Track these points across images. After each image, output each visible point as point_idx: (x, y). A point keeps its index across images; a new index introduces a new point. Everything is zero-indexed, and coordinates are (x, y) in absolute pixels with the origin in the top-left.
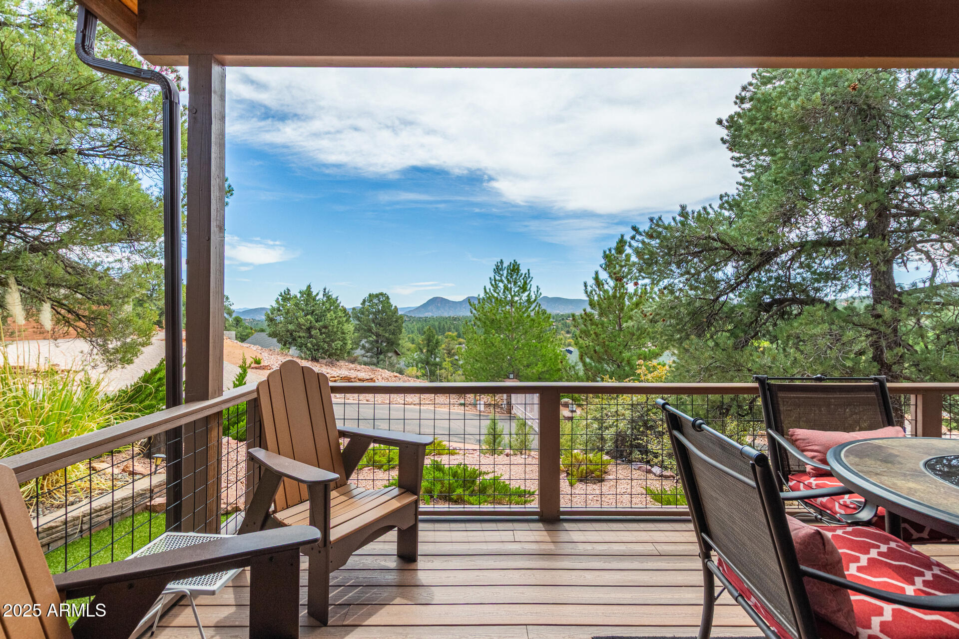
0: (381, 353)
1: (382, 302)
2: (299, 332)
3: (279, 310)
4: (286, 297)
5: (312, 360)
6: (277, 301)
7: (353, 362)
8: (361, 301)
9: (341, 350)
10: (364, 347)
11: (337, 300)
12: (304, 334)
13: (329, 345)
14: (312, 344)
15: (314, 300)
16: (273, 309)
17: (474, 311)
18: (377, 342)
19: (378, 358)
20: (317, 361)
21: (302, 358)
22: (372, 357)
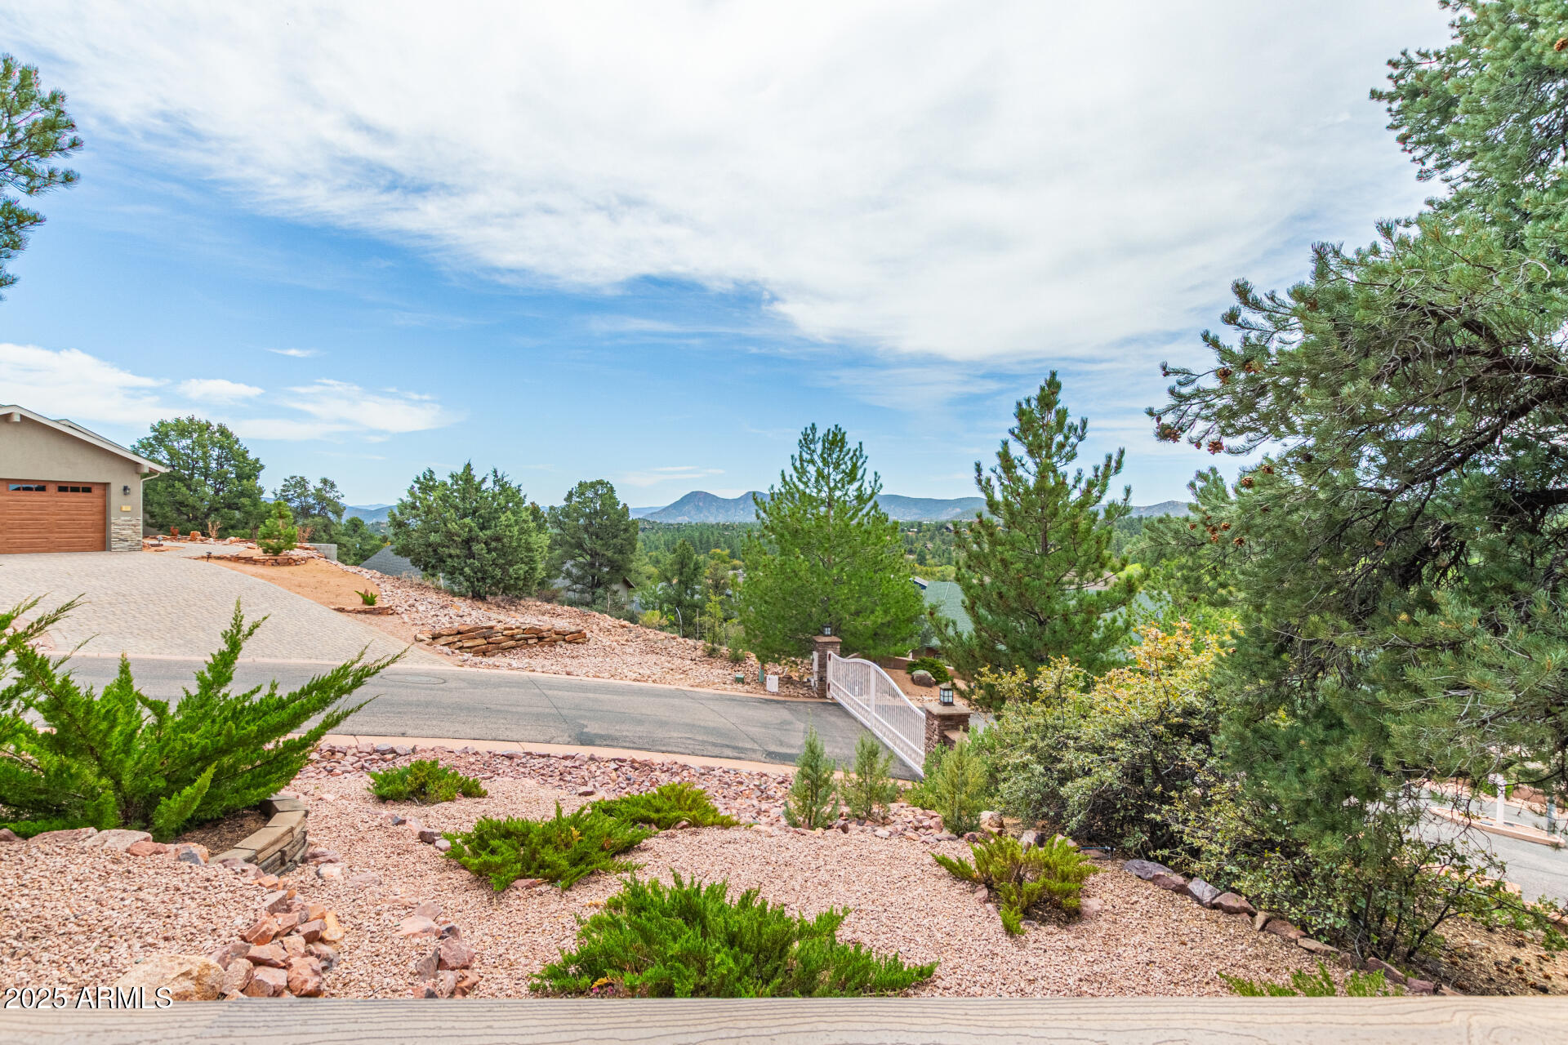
0: (599, 585)
1: (601, 496)
2: (448, 547)
3: (414, 507)
4: (427, 484)
5: (473, 597)
6: (411, 493)
7: (549, 601)
8: (565, 495)
9: (525, 579)
10: (569, 574)
11: (520, 490)
12: (458, 552)
13: (505, 572)
14: (472, 569)
15: (478, 489)
16: (403, 507)
17: (763, 515)
18: (592, 565)
19: (593, 593)
20: (483, 599)
21: (454, 594)
22: (582, 592)
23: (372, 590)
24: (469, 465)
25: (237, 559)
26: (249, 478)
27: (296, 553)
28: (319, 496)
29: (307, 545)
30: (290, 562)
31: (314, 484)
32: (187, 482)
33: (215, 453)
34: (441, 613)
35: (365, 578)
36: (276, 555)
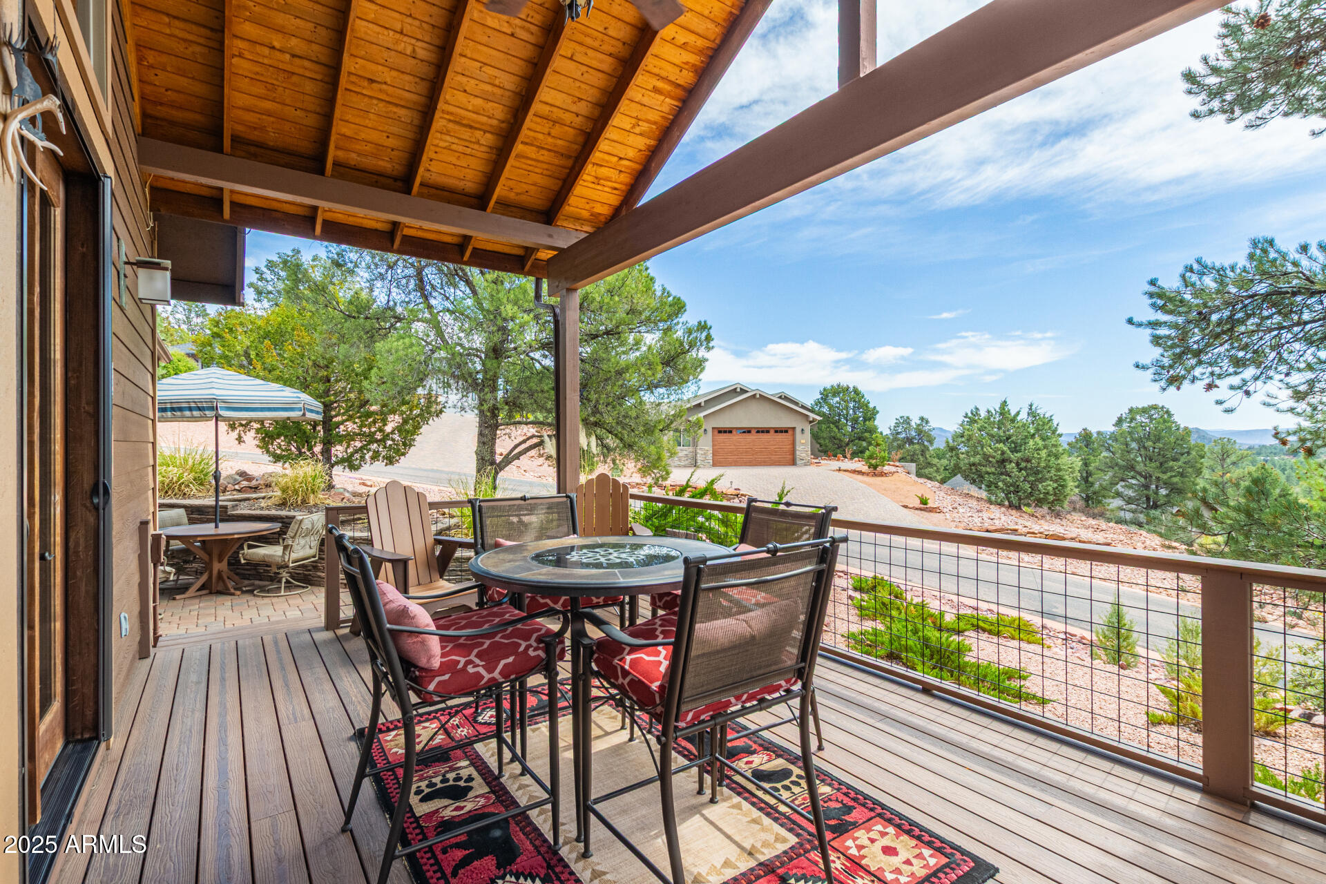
0: (1156, 506)
1: (1155, 420)
2: (986, 466)
3: (963, 436)
4: (973, 418)
5: (1008, 506)
6: (962, 425)
7: (1096, 517)
8: (1115, 420)
9: (1055, 494)
11: (1051, 420)
12: (993, 470)
13: (1035, 487)
14: (1006, 484)
15: (1013, 421)
16: (956, 436)
18: (1147, 487)
19: (1147, 514)
20: (1018, 508)
21: (990, 502)
22: (1133, 512)
23: (927, 495)
24: (1005, 402)
25: (854, 472)
26: (870, 419)
27: (887, 468)
28: (920, 432)
29: (897, 464)
30: (882, 474)
31: (915, 421)
32: (836, 423)
33: (851, 405)
34: (975, 515)
35: (928, 488)
36: (875, 470)
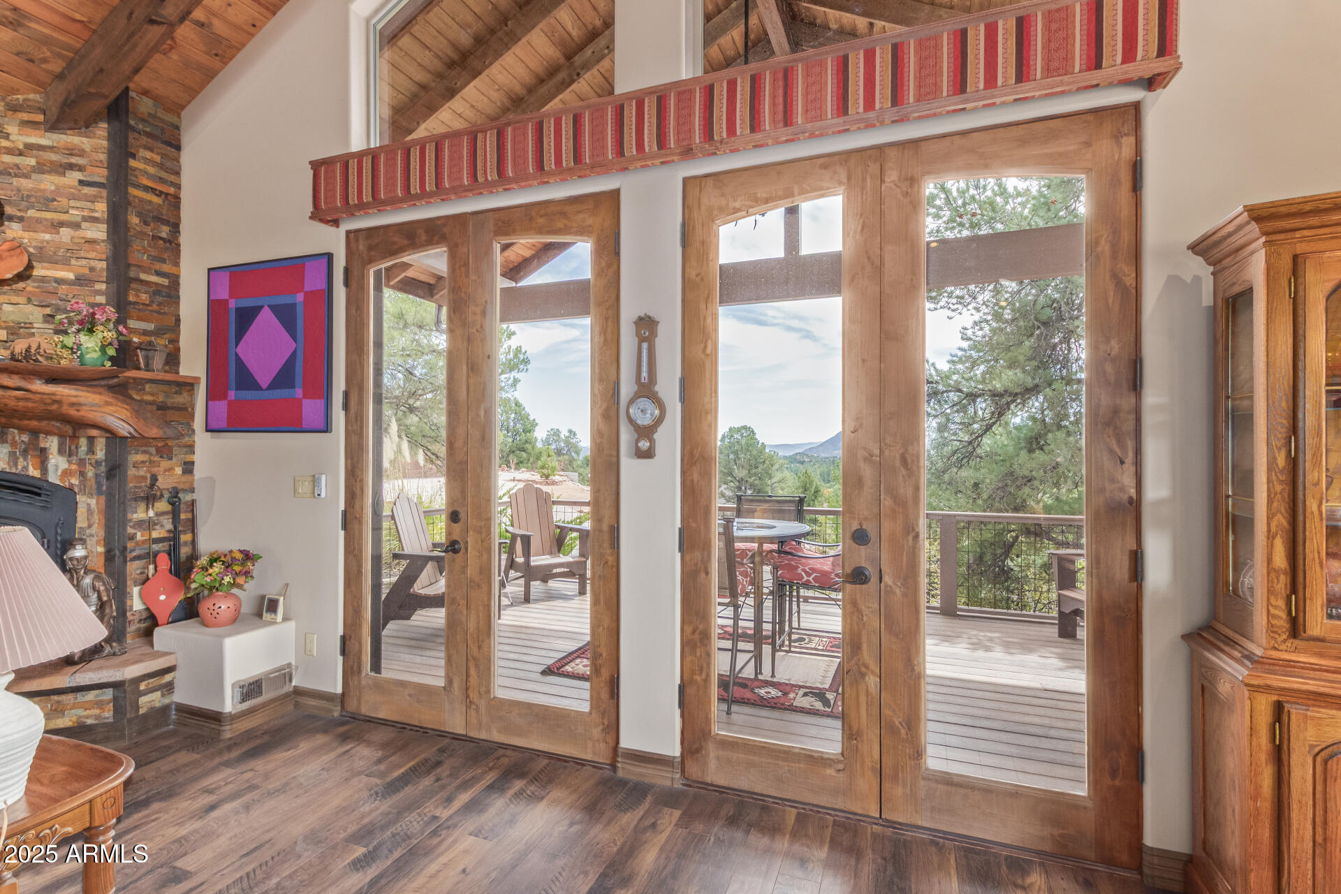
1: (745, 437)
26: (530, 431)
27: (557, 478)
28: (567, 442)
29: (562, 473)
30: (554, 483)
31: (564, 433)
33: (513, 416)
36: (547, 479)
